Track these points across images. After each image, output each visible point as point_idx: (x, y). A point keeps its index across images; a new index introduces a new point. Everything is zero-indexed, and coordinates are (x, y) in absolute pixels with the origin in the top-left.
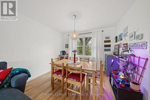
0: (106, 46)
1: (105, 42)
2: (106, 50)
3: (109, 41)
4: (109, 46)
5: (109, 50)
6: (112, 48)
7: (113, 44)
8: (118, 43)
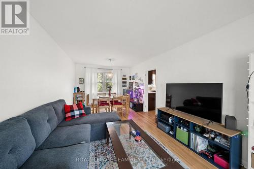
0: (123, 82)
1: (123, 79)
2: (123, 86)
3: (126, 79)
4: (126, 82)
5: (125, 86)
6: (128, 84)
7: (128, 81)
8: (132, 81)
